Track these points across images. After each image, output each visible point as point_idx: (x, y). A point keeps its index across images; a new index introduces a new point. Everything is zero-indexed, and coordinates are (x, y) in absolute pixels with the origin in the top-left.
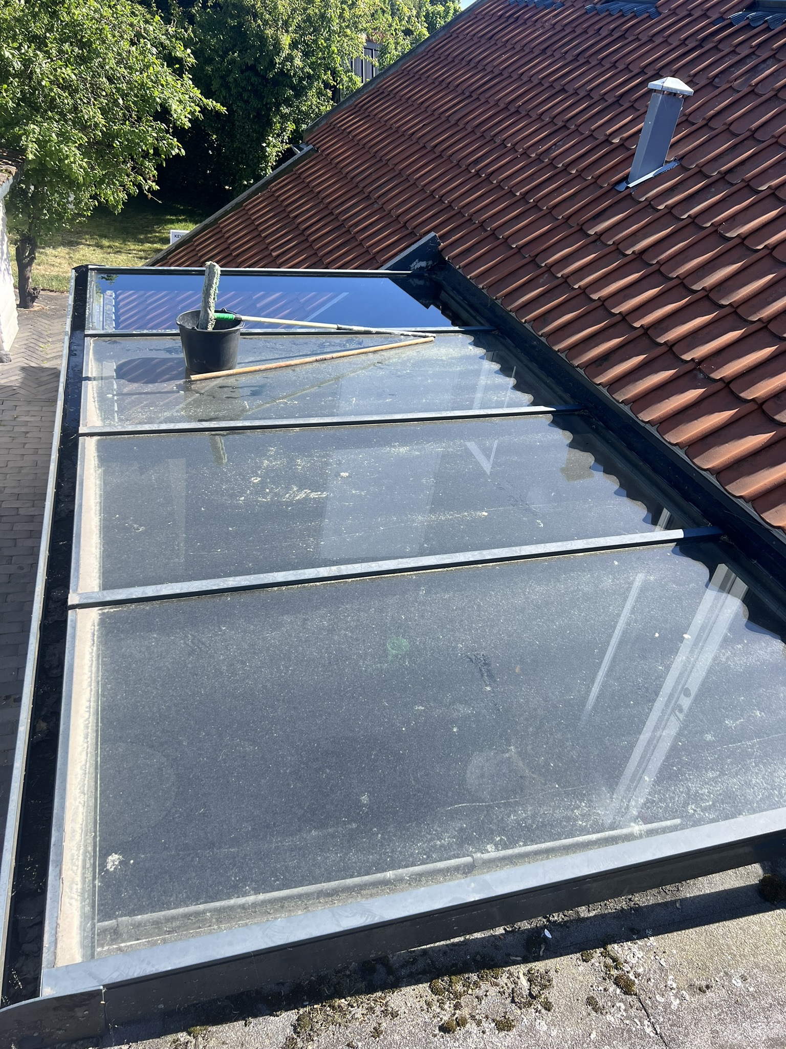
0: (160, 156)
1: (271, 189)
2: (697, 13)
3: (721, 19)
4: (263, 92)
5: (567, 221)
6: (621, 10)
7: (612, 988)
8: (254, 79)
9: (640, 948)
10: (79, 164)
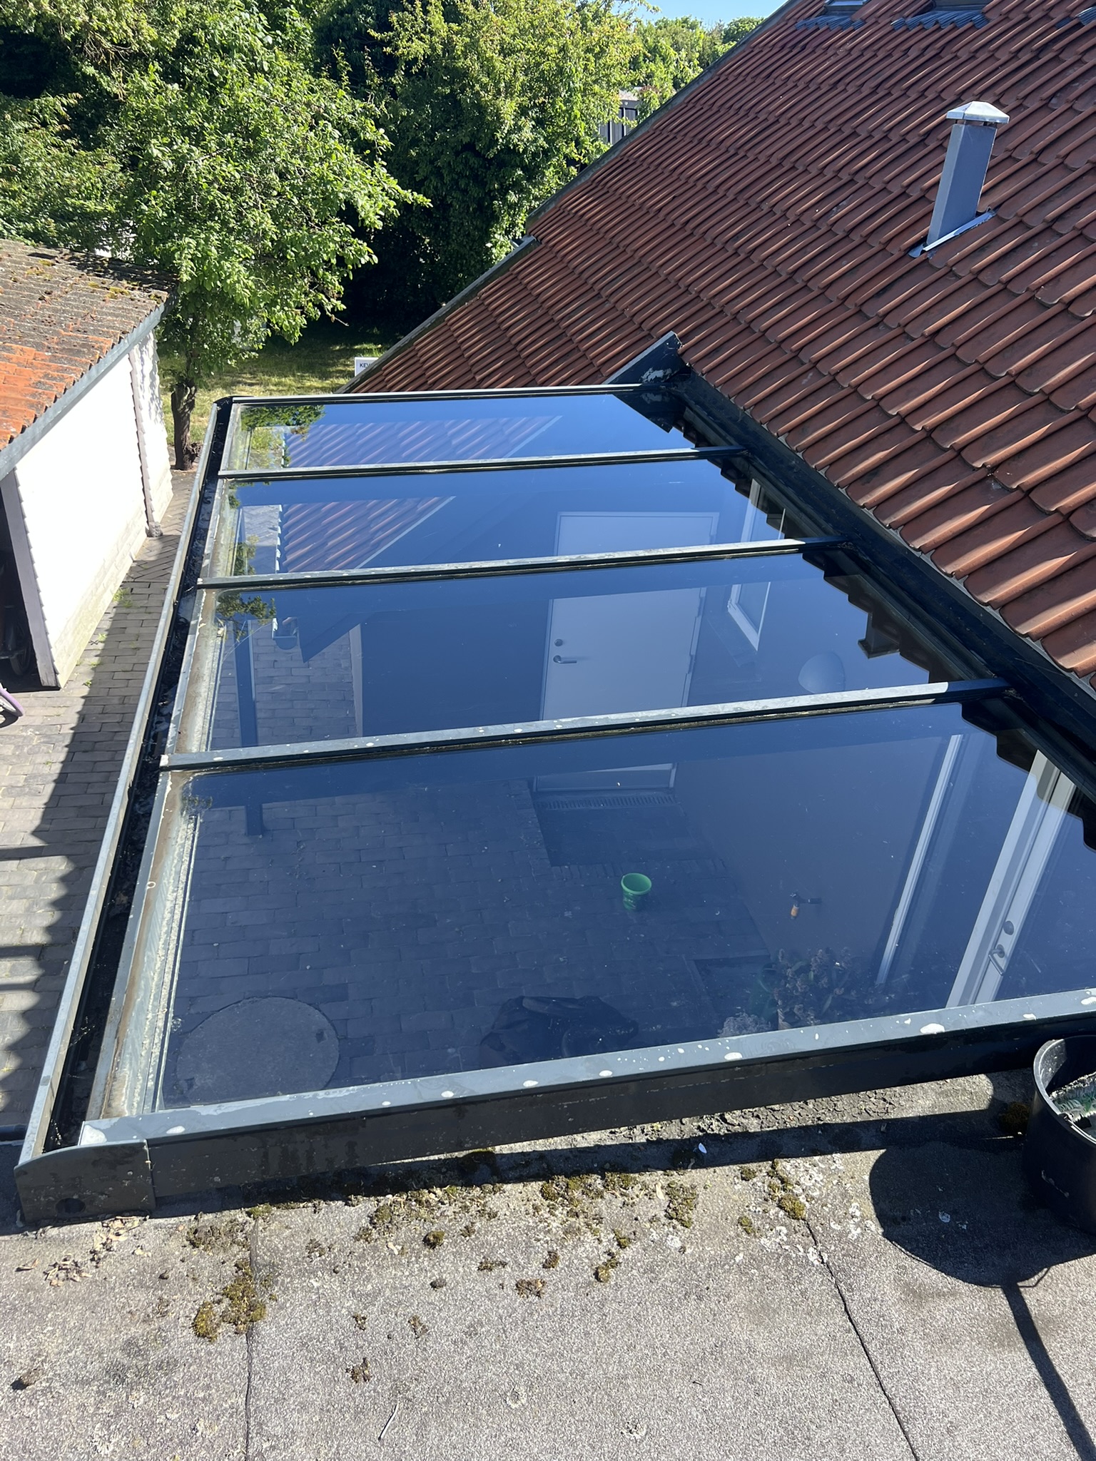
0: (345, 266)
1: (480, 297)
2: (1035, 16)
3: (1067, 18)
4: (485, 177)
5: (842, 303)
6: (937, 22)
7: (773, 1210)
8: (473, 161)
9: (821, 1171)
10: (244, 283)
